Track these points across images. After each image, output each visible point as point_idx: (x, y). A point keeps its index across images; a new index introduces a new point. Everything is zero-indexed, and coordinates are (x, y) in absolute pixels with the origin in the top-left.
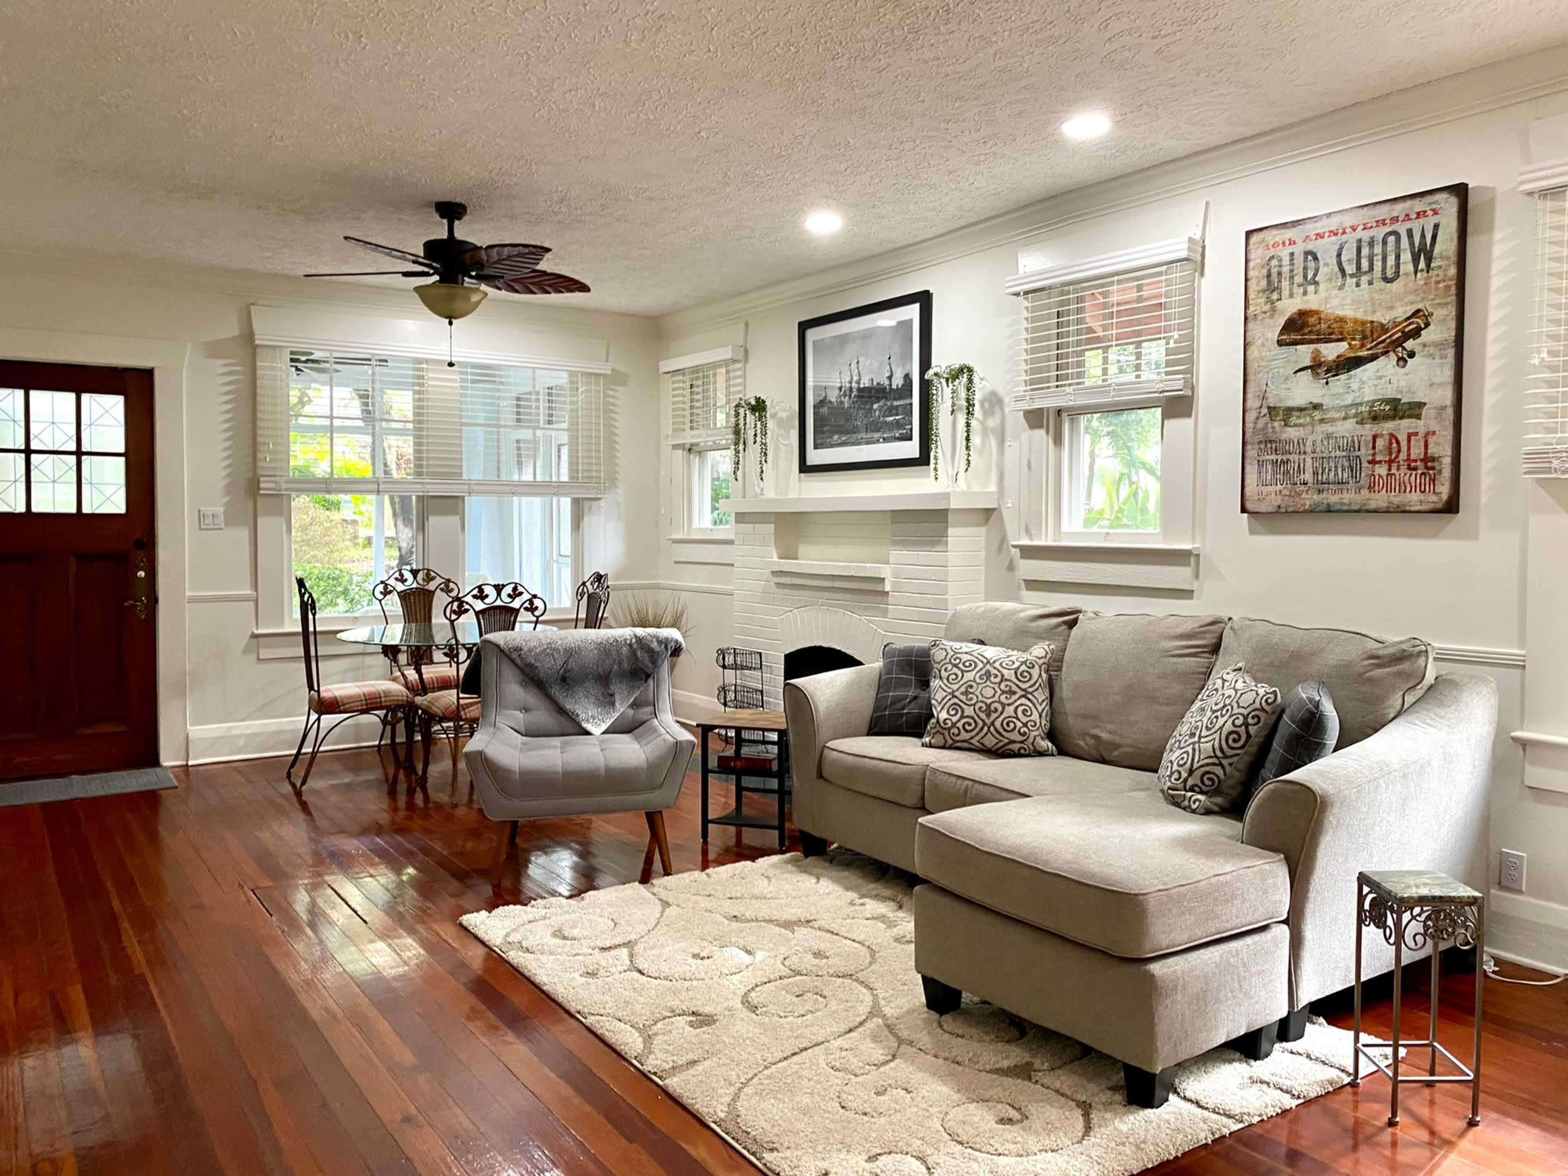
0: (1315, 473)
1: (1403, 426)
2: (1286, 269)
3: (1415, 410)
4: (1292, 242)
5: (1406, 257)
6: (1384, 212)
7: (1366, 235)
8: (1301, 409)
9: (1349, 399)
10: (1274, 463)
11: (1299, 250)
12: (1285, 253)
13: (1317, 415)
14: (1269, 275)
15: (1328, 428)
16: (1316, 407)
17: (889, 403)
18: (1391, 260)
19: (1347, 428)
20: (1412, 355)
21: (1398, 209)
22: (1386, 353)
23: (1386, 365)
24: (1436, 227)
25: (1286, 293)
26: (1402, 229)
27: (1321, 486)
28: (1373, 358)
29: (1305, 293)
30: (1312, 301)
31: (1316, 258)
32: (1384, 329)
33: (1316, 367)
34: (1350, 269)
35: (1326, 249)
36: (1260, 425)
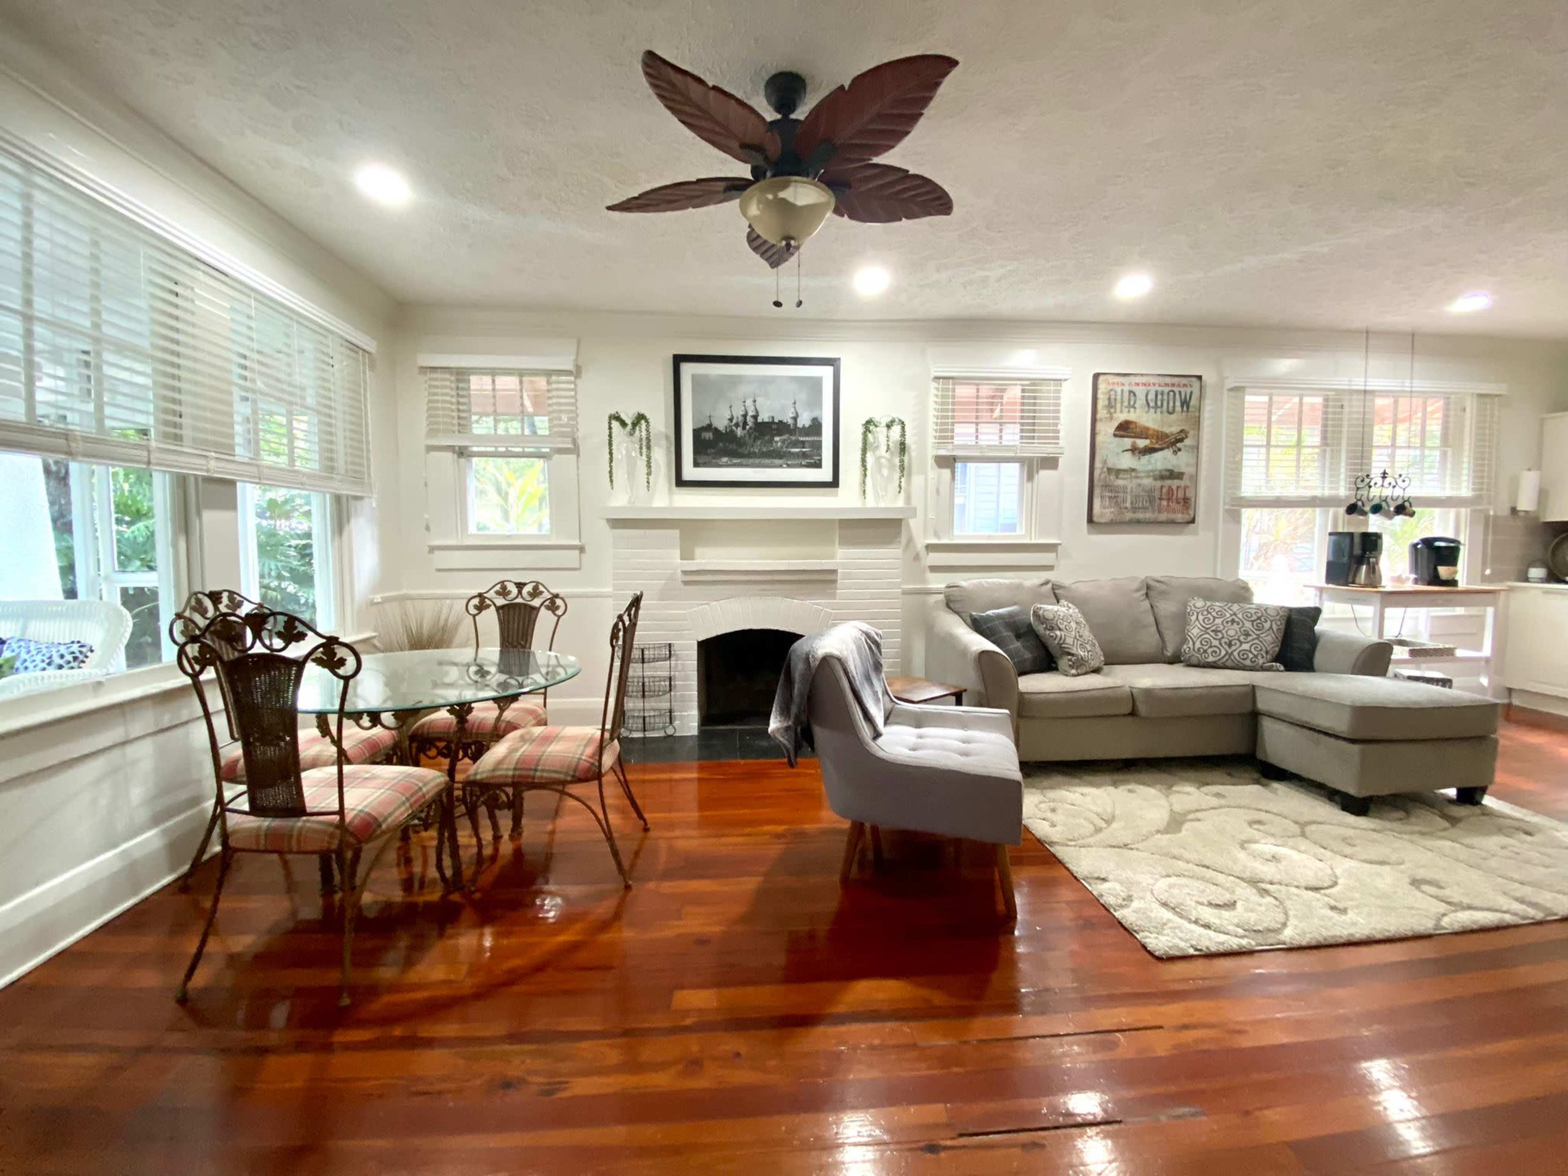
0: (1132, 503)
1: (1175, 483)
2: (1119, 397)
3: (1180, 476)
4: (1123, 385)
5: (1178, 404)
6: (1168, 380)
7: (1160, 389)
8: (1125, 471)
9: (1150, 468)
10: (1110, 497)
11: (1126, 388)
12: (1119, 389)
13: (1133, 474)
14: (1109, 399)
15: (1139, 481)
16: (1133, 470)
17: (793, 438)
18: (1171, 404)
19: (1147, 482)
20: (1180, 450)
21: (1176, 380)
22: (1168, 448)
23: (1168, 453)
24: (1191, 393)
25: (1118, 410)
26: (1176, 389)
27: (1134, 509)
28: (1162, 449)
29: (1129, 412)
30: (1132, 416)
31: (1135, 395)
32: (1167, 436)
33: (1134, 450)
34: (1152, 404)
35: (1140, 391)
36: (1103, 476)
